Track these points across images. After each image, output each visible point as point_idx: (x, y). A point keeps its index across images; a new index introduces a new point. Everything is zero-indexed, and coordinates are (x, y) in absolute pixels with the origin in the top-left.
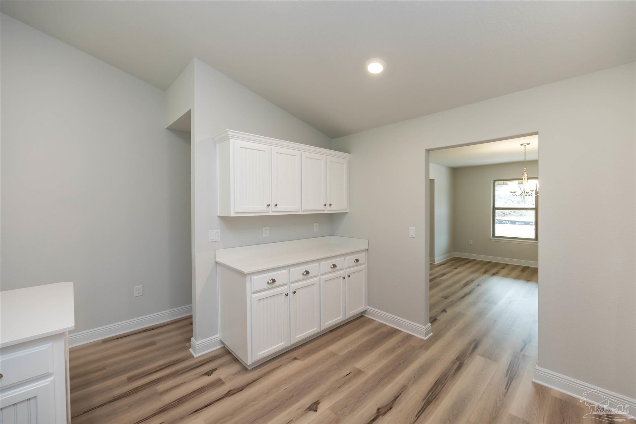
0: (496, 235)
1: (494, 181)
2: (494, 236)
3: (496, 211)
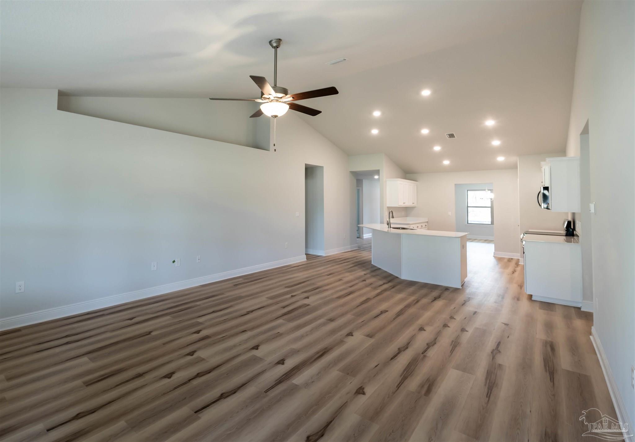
0: (469, 222)
1: (468, 190)
2: (468, 223)
3: (469, 208)
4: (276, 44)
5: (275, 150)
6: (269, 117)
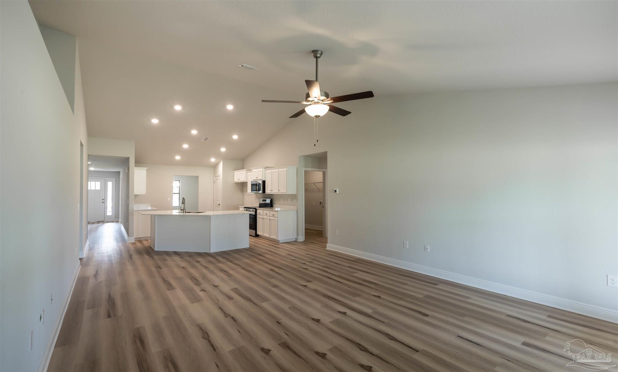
4: (317, 55)
5: (315, 145)
6: (313, 117)
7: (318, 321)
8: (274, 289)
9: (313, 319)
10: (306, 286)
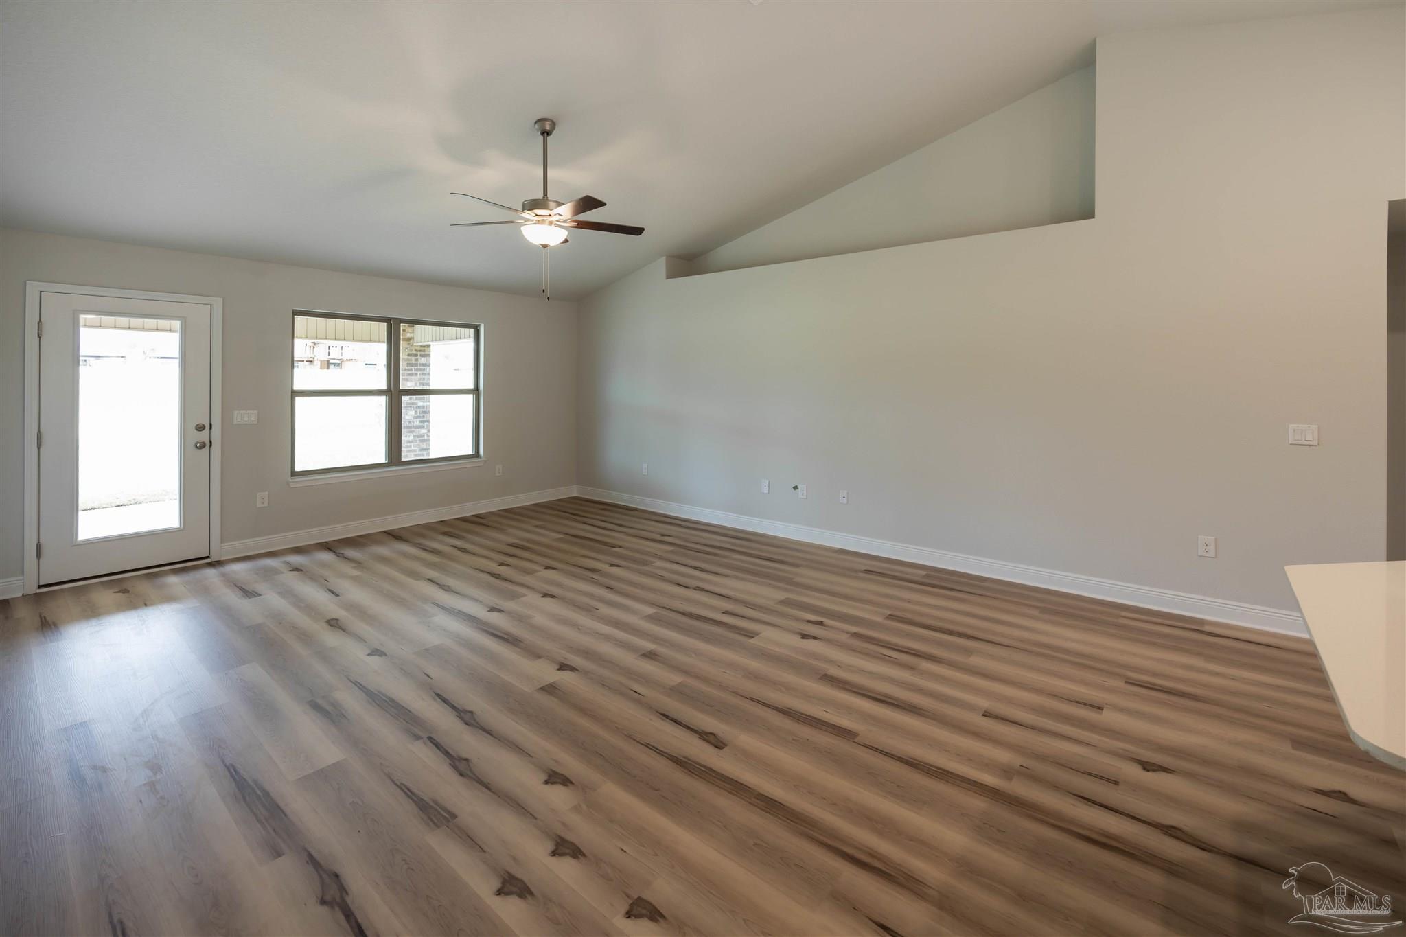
7: (545, 595)
8: (650, 646)
9: (553, 596)
10: (563, 667)
